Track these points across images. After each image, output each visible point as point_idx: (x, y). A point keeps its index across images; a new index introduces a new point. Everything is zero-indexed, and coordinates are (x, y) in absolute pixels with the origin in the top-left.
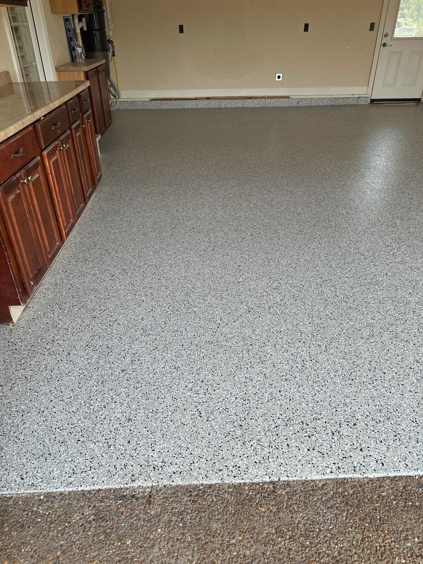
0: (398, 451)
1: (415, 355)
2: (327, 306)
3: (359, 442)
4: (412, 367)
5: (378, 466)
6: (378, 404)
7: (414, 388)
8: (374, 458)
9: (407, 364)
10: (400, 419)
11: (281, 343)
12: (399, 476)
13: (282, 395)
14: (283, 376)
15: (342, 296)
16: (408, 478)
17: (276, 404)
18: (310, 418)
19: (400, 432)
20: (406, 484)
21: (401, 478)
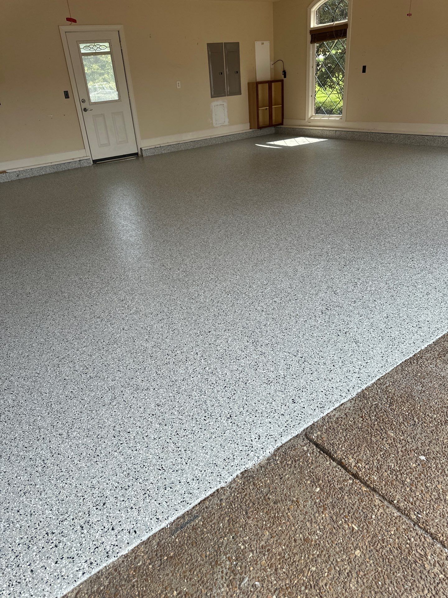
0: (148, 509)
1: (156, 399)
2: (67, 386)
3: (110, 521)
4: (154, 413)
5: (131, 537)
6: (126, 468)
7: (157, 434)
8: (126, 530)
9: (149, 413)
10: (147, 473)
11: (16, 452)
12: (152, 535)
13: (21, 513)
14: (20, 491)
15: (82, 368)
16: (161, 532)
17: (14, 529)
18: (55, 523)
19: (149, 487)
20: (159, 540)
21: (154, 535)
